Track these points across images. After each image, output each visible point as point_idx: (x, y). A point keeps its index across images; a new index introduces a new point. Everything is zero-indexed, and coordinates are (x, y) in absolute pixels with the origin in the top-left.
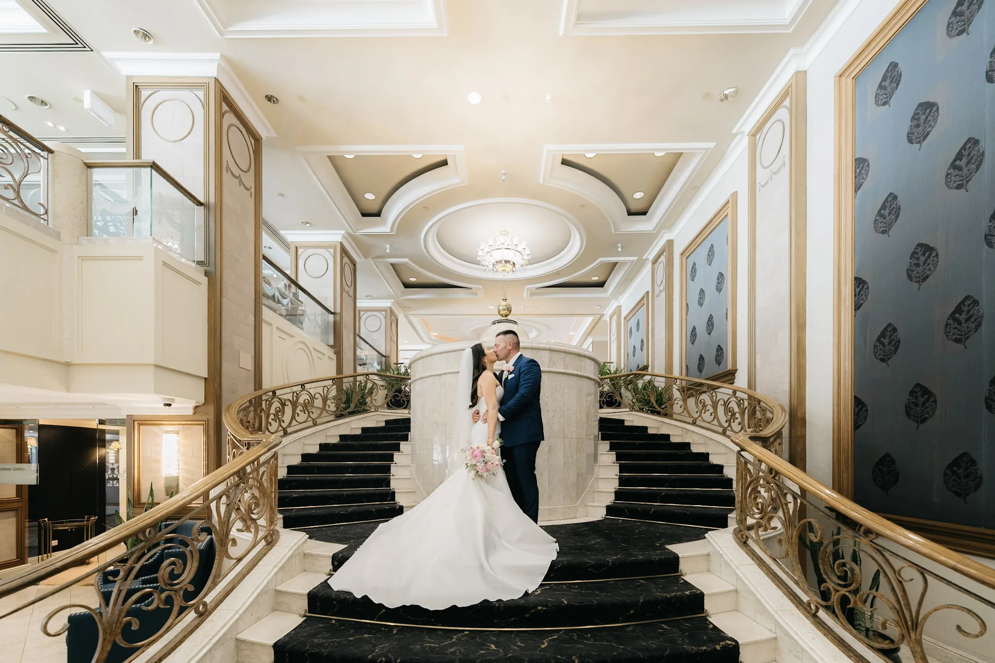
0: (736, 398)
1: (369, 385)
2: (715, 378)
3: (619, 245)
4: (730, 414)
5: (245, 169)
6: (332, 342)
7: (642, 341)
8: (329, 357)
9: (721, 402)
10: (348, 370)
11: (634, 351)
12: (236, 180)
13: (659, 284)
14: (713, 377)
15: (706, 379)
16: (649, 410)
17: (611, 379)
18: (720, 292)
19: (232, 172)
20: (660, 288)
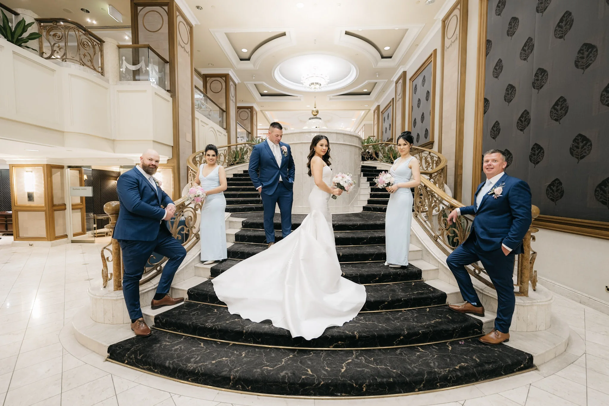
0: (430, 155)
1: (245, 149)
2: (423, 146)
3: (377, 73)
4: (427, 163)
5: (186, 43)
6: (225, 127)
7: (390, 125)
8: (224, 135)
9: (424, 158)
10: (233, 142)
11: (386, 130)
12: (182, 48)
13: (399, 94)
14: (422, 145)
15: (419, 146)
16: (390, 162)
17: (373, 146)
18: (427, 101)
19: (181, 46)
20: (399, 97)
